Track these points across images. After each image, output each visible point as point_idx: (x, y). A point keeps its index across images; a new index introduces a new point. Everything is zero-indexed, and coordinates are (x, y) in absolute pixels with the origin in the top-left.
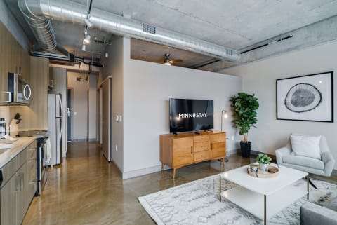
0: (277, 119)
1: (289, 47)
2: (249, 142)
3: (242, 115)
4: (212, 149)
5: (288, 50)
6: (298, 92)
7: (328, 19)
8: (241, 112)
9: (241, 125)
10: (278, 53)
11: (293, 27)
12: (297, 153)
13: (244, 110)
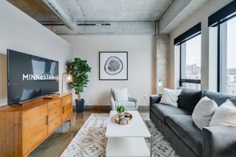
0: (100, 80)
1: (108, 31)
2: (82, 100)
3: (80, 77)
4: (63, 112)
5: (108, 33)
6: (112, 61)
7: (126, 22)
8: (78, 75)
9: (78, 86)
10: (101, 33)
11: (112, 18)
12: (119, 100)
13: (81, 73)
